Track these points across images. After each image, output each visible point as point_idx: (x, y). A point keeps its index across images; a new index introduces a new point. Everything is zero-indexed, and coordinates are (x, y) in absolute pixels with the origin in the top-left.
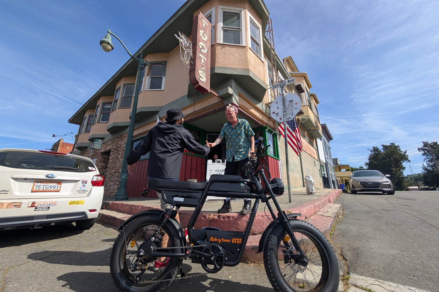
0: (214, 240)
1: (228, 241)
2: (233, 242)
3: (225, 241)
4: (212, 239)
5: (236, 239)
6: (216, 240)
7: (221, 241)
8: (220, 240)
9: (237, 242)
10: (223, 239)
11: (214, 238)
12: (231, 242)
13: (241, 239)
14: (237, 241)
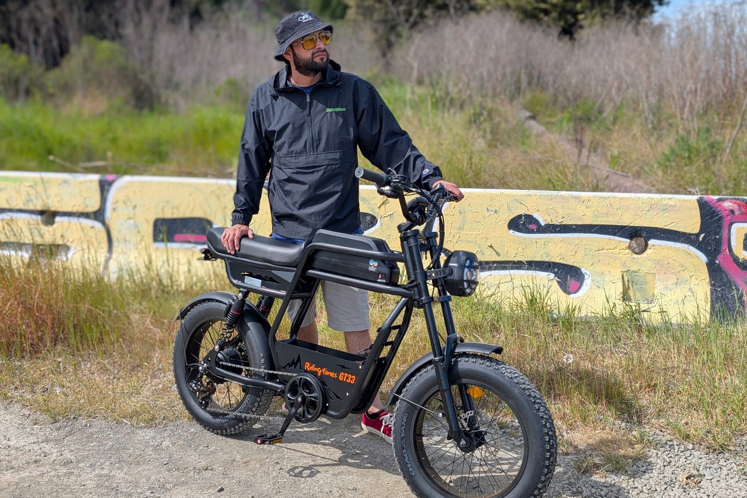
0: (310, 368)
1: (332, 374)
2: (341, 378)
3: (327, 373)
4: (308, 366)
5: (346, 375)
6: (313, 368)
7: (322, 373)
8: (320, 371)
9: (348, 381)
10: (324, 370)
11: (311, 365)
12: (338, 377)
13: (354, 377)
14: (347, 378)
